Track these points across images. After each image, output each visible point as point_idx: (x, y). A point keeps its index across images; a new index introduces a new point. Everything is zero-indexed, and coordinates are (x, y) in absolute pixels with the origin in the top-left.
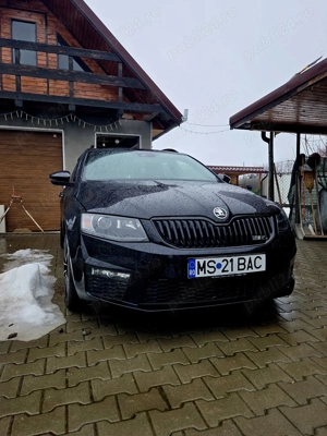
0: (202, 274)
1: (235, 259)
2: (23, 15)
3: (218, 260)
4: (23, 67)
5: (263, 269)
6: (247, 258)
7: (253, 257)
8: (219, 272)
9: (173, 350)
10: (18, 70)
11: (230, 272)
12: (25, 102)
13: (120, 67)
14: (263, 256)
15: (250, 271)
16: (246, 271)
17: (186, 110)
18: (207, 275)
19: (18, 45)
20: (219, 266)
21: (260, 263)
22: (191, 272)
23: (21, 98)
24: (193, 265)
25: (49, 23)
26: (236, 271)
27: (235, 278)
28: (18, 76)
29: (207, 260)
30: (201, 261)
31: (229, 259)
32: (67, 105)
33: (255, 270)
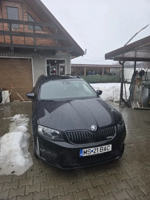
0: (85, 155)
1: (99, 148)
2: (12, 4)
3: (92, 149)
4: (13, 32)
5: (110, 150)
6: (104, 147)
7: (106, 146)
8: (92, 153)
9: (73, 183)
10: (11, 34)
11: (97, 153)
12: (14, 48)
13: (56, 30)
14: (111, 145)
15: (105, 151)
16: (103, 152)
17: (86, 50)
18: (88, 155)
19: (11, 22)
20: (92, 151)
21: (109, 148)
22: (81, 155)
23: (13, 46)
24: (82, 152)
25: (24, 7)
26: (99, 152)
27: (99, 155)
28: (11, 36)
29: (87, 149)
30: (85, 150)
31: (96, 148)
32: (33, 49)
33: (107, 151)
